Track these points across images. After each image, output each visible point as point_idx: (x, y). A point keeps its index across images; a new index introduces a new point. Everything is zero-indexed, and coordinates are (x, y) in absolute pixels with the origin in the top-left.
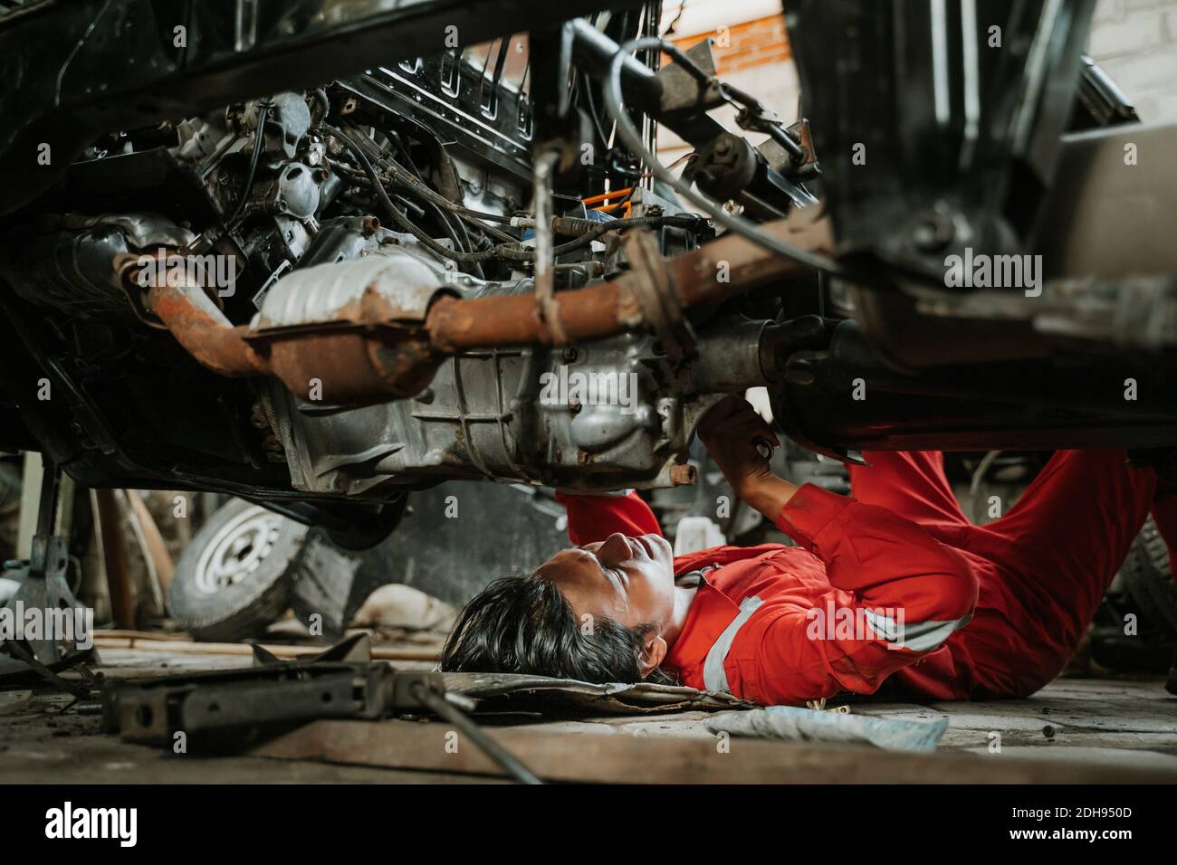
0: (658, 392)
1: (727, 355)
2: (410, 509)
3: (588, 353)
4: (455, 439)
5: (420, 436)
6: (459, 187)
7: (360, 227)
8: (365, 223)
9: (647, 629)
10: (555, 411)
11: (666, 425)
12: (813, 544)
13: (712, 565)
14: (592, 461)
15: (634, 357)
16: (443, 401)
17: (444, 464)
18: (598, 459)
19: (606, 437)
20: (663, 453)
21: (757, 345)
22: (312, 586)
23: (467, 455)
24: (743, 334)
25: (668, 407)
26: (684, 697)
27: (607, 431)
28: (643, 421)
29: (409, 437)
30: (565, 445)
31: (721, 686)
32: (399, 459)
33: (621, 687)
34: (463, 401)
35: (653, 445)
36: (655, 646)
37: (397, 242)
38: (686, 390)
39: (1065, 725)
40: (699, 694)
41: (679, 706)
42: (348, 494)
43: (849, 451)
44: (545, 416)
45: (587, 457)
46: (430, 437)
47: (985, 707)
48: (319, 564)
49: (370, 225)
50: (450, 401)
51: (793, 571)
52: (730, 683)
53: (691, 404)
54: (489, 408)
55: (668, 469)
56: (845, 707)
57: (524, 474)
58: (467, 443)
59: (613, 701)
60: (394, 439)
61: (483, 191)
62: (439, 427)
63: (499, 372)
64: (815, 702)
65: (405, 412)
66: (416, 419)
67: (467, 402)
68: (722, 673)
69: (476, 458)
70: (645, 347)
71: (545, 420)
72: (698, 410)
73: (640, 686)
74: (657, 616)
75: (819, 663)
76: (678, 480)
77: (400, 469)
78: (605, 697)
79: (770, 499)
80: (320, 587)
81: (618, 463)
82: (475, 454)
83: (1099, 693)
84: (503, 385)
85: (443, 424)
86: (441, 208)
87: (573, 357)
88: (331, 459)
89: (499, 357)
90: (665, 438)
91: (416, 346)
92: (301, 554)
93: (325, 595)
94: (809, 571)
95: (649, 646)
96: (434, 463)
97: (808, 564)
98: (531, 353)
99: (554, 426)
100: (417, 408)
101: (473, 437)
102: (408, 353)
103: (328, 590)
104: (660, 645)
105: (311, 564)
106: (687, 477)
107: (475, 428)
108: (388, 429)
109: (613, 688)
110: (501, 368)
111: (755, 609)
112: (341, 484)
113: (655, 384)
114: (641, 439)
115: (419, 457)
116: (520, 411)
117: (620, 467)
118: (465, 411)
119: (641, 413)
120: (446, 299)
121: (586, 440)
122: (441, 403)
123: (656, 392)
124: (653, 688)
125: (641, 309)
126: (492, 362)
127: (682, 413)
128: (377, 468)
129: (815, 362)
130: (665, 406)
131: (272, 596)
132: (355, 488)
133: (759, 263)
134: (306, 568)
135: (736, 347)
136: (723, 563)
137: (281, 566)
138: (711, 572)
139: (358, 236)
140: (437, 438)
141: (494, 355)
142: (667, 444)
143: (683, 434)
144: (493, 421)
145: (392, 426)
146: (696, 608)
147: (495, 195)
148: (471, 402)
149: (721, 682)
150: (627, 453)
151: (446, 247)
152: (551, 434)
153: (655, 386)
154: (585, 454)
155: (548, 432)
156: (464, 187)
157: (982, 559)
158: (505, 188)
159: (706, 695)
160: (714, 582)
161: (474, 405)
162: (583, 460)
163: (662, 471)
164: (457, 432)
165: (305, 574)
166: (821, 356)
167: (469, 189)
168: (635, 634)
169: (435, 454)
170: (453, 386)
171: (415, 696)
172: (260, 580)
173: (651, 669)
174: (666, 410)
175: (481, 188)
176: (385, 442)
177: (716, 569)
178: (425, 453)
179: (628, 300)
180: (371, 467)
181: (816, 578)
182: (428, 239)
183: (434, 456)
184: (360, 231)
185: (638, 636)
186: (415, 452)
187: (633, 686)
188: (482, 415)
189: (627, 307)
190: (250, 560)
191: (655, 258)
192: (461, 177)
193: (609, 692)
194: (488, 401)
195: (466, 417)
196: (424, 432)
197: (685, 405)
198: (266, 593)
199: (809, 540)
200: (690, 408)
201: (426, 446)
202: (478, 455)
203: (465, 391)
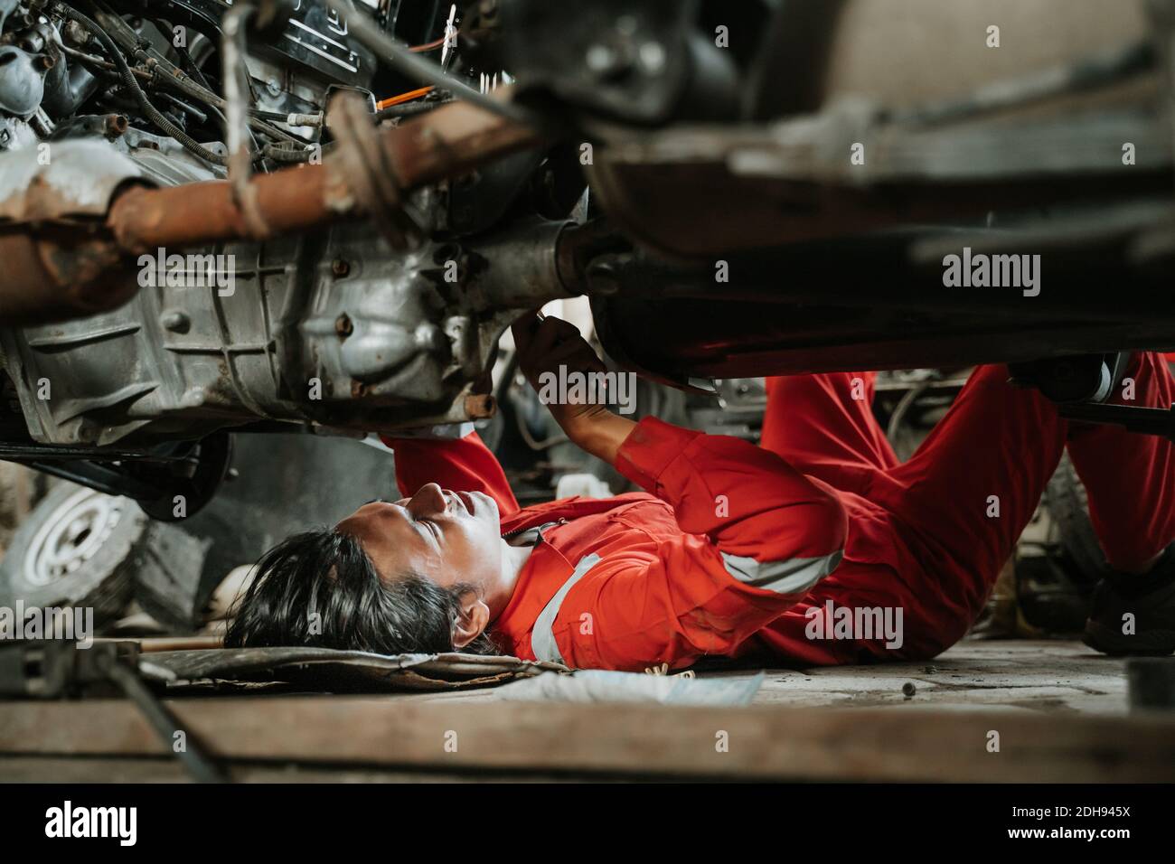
0: (447, 310)
1: (520, 263)
2: (234, 472)
3: (361, 266)
4: (218, 375)
5: (176, 372)
6: (250, 87)
7: (102, 127)
8: (109, 122)
9: (465, 590)
10: (322, 335)
11: (457, 348)
12: (658, 485)
13: (556, 521)
14: (370, 393)
15: (413, 268)
16: (201, 330)
17: (207, 404)
18: (377, 390)
19: (382, 363)
20: (456, 382)
21: (553, 250)
22: (157, 571)
23: (235, 394)
24: (537, 237)
25: (459, 327)
26: (503, 668)
27: (383, 357)
28: (426, 343)
29: (164, 374)
30: (336, 375)
31: (552, 656)
32: (154, 401)
33: (419, 658)
34: (225, 329)
35: (441, 371)
36: (476, 612)
37: (155, 146)
38: (479, 305)
39: (941, 684)
40: (522, 664)
41: (497, 678)
42: (98, 445)
43: (690, 379)
44: (311, 341)
45: (362, 389)
46: (189, 373)
47: (865, 669)
48: (165, 546)
49: (114, 124)
50: (210, 330)
51: (642, 527)
52: (562, 650)
53: (488, 323)
54: (255, 336)
55: (462, 400)
56: (689, 672)
57: (302, 415)
58: (232, 378)
59: (411, 675)
60: (146, 377)
61: (284, 94)
62: (200, 362)
63: (264, 294)
64: (656, 669)
65: (156, 343)
66: (170, 353)
67: (230, 330)
68: (551, 640)
69: (245, 396)
70: (425, 257)
71: (311, 345)
72: (494, 330)
73: (444, 657)
74: (475, 576)
75: (664, 619)
76: (474, 412)
77: (155, 413)
78: (400, 670)
79: (605, 439)
80: (166, 573)
81: (402, 394)
82: (243, 393)
83: (1010, 653)
84: (269, 308)
85: (203, 357)
86: (219, 108)
87: (345, 271)
88: (75, 404)
89: (263, 275)
90: (457, 364)
91: (99, 248)
92: (145, 536)
93: (173, 581)
94: (662, 526)
95: (468, 610)
96: (194, 403)
97: (661, 519)
98: (295, 268)
99: (321, 353)
100: (170, 339)
101: (239, 371)
102: (92, 257)
103: (176, 575)
104: (482, 613)
105: (155, 547)
106: (482, 409)
107: (240, 361)
108: (138, 366)
109: (410, 659)
110: (266, 289)
111: (591, 567)
112: (89, 433)
113: (441, 299)
114: (425, 366)
115: (176, 397)
116: (283, 337)
117: (407, 399)
118: (228, 341)
119: (424, 334)
120: (137, 191)
121: (357, 366)
122: (199, 333)
123: (443, 309)
124: (461, 659)
125: (351, 190)
126: (255, 282)
127: (477, 334)
128: (130, 413)
129: (617, 266)
130: (455, 327)
131: (112, 585)
132: (106, 438)
133: (491, 133)
134: (150, 552)
135: (530, 254)
136: (570, 518)
137: (122, 551)
138: (554, 529)
139: (101, 138)
140: (197, 373)
141: (257, 273)
142: (459, 371)
143: (478, 358)
144: (259, 352)
145: (143, 362)
146: (529, 570)
147: (301, 99)
148: (235, 331)
149: (552, 649)
150: (410, 382)
151: (216, 153)
152: (319, 362)
153: (441, 302)
154: (359, 384)
155: (316, 361)
156: (258, 89)
157: (876, 506)
158: (313, 90)
159: (530, 665)
160: (553, 540)
161: (239, 334)
162: (357, 391)
163: (455, 402)
164: (221, 366)
165: (150, 559)
166: (624, 259)
167: (265, 90)
168: (451, 594)
169: (196, 393)
170: (212, 311)
171: (96, 667)
172: (98, 567)
173: (469, 637)
174: (456, 331)
175: (282, 90)
176: (137, 382)
177: (561, 525)
178: (184, 391)
179: (335, 179)
180: (122, 411)
181: (669, 532)
182: (192, 142)
183: (194, 395)
184: (103, 132)
185: (455, 596)
186: (171, 390)
187: (435, 657)
188: (248, 345)
189: (334, 189)
190: (88, 547)
191: (362, 128)
192: (252, 75)
193: (404, 665)
194: (254, 328)
195: (230, 348)
196: (180, 367)
197: (480, 325)
198: (105, 582)
199: (653, 480)
200: (485, 328)
201: (184, 384)
202: (247, 393)
203: (227, 317)
